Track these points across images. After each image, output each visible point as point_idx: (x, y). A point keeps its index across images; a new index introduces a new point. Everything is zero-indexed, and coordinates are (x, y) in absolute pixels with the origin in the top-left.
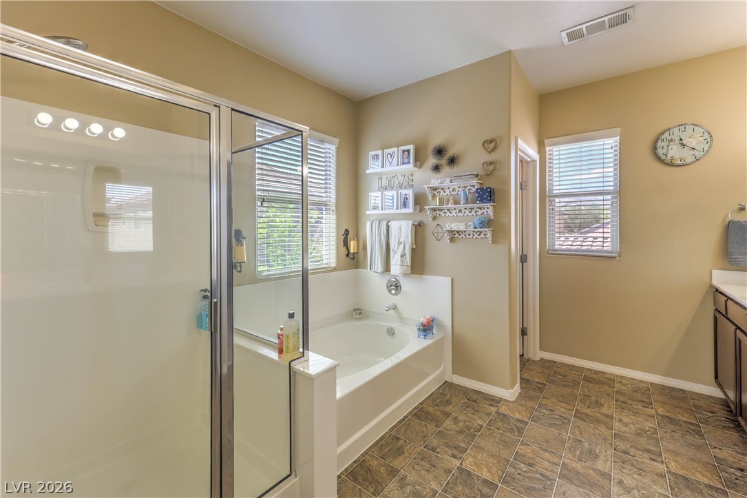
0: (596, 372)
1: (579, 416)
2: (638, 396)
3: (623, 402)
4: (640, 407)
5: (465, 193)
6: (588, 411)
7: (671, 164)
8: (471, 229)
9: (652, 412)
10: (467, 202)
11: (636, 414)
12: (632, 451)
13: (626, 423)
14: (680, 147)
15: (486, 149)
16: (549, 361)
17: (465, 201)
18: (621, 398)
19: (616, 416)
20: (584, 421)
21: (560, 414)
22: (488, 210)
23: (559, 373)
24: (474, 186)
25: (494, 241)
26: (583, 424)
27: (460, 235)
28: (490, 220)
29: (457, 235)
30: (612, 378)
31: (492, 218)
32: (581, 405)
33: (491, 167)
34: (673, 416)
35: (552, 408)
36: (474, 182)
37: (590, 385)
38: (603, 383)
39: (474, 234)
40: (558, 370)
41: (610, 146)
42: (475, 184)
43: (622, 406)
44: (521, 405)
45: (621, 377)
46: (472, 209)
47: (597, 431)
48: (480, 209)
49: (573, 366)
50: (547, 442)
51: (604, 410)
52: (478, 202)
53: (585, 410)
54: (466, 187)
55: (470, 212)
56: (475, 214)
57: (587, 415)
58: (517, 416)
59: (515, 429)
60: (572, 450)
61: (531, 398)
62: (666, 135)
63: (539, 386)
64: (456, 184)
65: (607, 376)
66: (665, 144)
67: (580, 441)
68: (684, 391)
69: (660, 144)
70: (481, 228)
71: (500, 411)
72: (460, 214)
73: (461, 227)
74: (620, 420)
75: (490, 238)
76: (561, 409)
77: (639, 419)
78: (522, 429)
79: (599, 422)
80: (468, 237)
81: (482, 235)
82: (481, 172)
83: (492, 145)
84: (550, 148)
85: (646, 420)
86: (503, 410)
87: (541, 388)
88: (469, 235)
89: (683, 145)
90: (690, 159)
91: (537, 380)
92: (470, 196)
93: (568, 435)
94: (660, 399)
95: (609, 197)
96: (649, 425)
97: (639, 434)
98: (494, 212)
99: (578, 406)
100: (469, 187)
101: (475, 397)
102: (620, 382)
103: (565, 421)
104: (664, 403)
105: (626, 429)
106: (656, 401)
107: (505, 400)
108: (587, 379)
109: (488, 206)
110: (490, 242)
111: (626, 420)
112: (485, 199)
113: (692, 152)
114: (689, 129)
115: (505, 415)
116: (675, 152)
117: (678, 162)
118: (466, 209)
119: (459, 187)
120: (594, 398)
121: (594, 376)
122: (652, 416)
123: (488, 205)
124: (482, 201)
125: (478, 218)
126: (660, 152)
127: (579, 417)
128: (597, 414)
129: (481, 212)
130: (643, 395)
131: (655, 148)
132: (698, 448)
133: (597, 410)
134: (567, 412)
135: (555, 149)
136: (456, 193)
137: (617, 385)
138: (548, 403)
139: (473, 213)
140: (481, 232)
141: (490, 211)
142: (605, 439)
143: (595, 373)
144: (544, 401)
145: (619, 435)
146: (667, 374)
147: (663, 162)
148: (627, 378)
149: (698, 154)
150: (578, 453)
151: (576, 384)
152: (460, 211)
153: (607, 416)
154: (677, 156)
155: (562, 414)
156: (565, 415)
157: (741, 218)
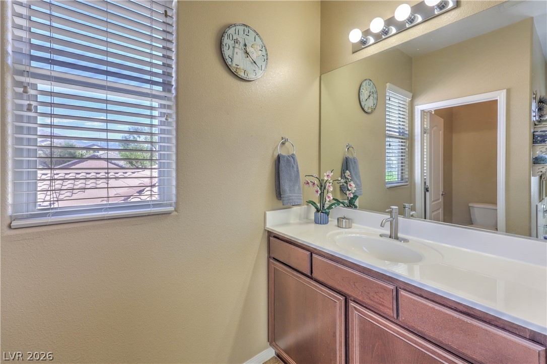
7: (235, 75)
14: (244, 55)
62: (231, 31)
66: (231, 43)
69: (226, 41)
89: (247, 53)
90: (251, 75)
113: (254, 67)
114: (252, 34)
116: (239, 59)
117: (241, 74)
126: (227, 53)
131: (221, 44)
149: (259, 73)
154: (241, 66)
157: (283, 152)
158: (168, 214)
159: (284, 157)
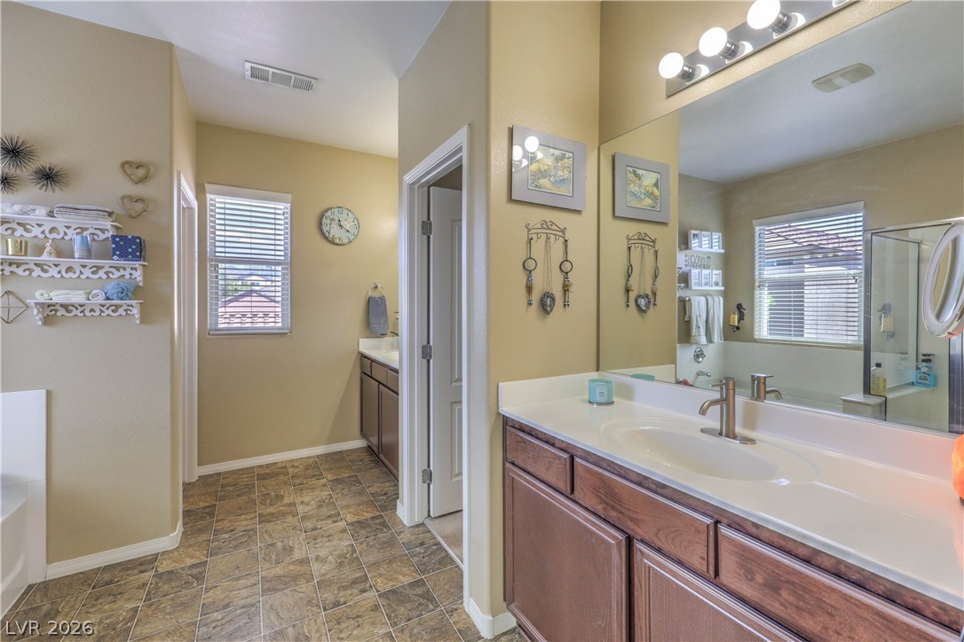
0: (268, 466)
1: (264, 519)
2: (310, 472)
3: (300, 484)
4: (314, 482)
5: (84, 240)
6: (271, 510)
7: (332, 242)
8: (100, 299)
9: (324, 481)
10: (89, 253)
11: (313, 489)
12: (319, 525)
13: (308, 502)
14: (339, 228)
15: (129, 176)
16: (210, 476)
17: (85, 254)
18: (298, 481)
19: (298, 501)
20: (270, 522)
21: (242, 529)
22: (135, 272)
23: (228, 485)
24: (103, 231)
25: (145, 319)
26: (269, 526)
27: (68, 311)
28: (137, 288)
29: (62, 312)
30: (284, 465)
31: (141, 284)
32: (263, 507)
33: (139, 206)
34: (339, 477)
35: (231, 528)
36: (108, 224)
37: (266, 482)
38: (277, 474)
39: (103, 309)
40: (226, 481)
41: (281, 212)
42: (109, 227)
43: (300, 488)
44: (190, 546)
45: (292, 461)
46: (99, 268)
47: (285, 525)
48: (118, 269)
49: (242, 470)
50: (238, 567)
51: (286, 501)
52: (115, 257)
53: (268, 511)
54: (83, 229)
55: (93, 273)
56: (104, 277)
57: (272, 514)
58: (189, 562)
59: (191, 579)
60: (267, 558)
61: (201, 531)
62: (329, 213)
63: (207, 510)
64: (60, 221)
65: (279, 465)
66: (328, 221)
67: (272, 545)
68: (341, 452)
69: (324, 221)
70: (122, 299)
71: (160, 570)
72: (70, 275)
73: (77, 297)
74: (302, 503)
75: (137, 316)
76: (243, 523)
77: (316, 493)
78: (201, 573)
79: (284, 514)
80: (87, 313)
81: (121, 311)
82: (118, 210)
83: (141, 172)
84: (212, 197)
85: (322, 491)
86: (164, 566)
87: (210, 512)
88: (92, 310)
89: (341, 226)
90: (345, 241)
91: (202, 504)
92: (94, 246)
93: (258, 546)
94: (327, 467)
95: (279, 268)
96: (325, 494)
97: (320, 506)
98: (144, 276)
99: (260, 510)
100: (91, 231)
101: (107, 577)
102: (293, 466)
103: (249, 534)
104: (330, 469)
105: (309, 508)
106: (324, 471)
107: (163, 553)
108: (261, 477)
109: (137, 266)
110: (138, 322)
111: (306, 499)
112: (130, 253)
113: (348, 234)
114: (345, 212)
115: (170, 572)
116: (335, 232)
117: (337, 241)
118: (84, 266)
119: (68, 227)
120: (273, 494)
121: (267, 471)
122: (325, 485)
123: (137, 264)
124: (124, 256)
125: (113, 283)
126: (325, 229)
127: (264, 521)
128: (281, 508)
129: (117, 274)
130: (313, 468)
131: (320, 224)
132: (360, 493)
133: (279, 504)
134: (250, 522)
135: (219, 199)
136: (60, 237)
137: (291, 471)
138: (226, 524)
139: (101, 273)
140: (117, 307)
141: (138, 275)
142: (294, 528)
143: (267, 468)
144: (220, 525)
145: (305, 517)
146: (330, 441)
147: (326, 238)
148: (297, 460)
149: (352, 237)
150: (274, 557)
151: (250, 487)
152: (69, 269)
153: (290, 505)
154: (337, 236)
155: (245, 528)
156: (249, 528)
157: (376, 294)
158: (286, 334)
159: (373, 298)
